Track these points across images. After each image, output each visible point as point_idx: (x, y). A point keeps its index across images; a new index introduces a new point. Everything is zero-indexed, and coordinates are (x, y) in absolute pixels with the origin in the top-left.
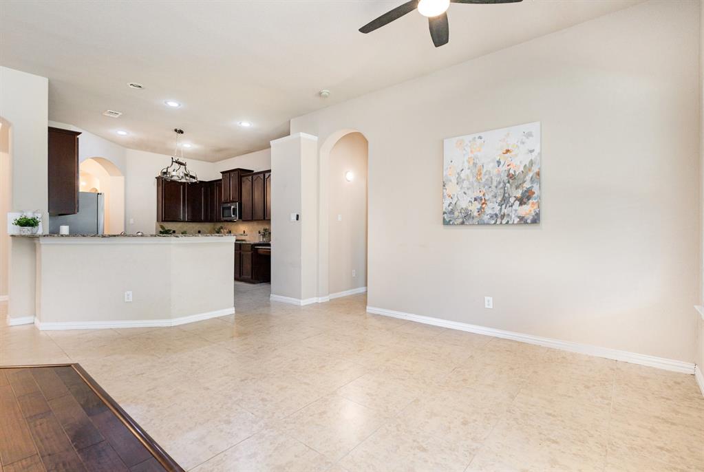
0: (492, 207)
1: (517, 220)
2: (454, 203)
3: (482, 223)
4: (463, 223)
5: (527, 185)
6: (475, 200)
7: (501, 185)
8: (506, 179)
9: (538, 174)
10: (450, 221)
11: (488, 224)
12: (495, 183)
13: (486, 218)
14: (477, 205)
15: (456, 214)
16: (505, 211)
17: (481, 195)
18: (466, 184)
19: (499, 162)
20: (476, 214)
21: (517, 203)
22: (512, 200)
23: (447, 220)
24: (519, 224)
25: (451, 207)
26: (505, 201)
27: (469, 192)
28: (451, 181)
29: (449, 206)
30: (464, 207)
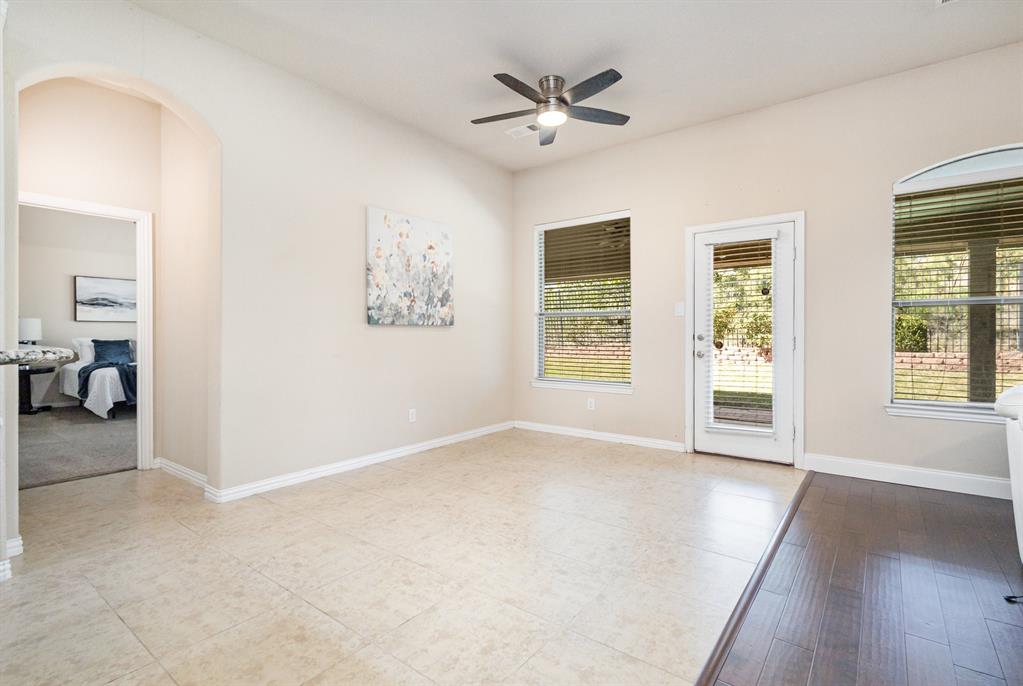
0: (420, 307)
1: (439, 322)
2: (382, 296)
3: (411, 324)
4: (393, 323)
5: (446, 287)
6: (405, 295)
7: (427, 283)
8: (430, 276)
9: (452, 277)
10: (379, 319)
11: (417, 325)
12: (422, 280)
13: (415, 317)
14: (406, 302)
15: (386, 310)
16: (430, 311)
17: (410, 290)
18: (395, 274)
19: (425, 257)
20: (405, 312)
21: (439, 304)
22: (436, 300)
23: (376, 318)
24: (441, 326)
25: (379, 301)
26: (430, 301)
27: (398, 284)
28: (378, 266)
29: (377, 298)
30: (394, 302)
